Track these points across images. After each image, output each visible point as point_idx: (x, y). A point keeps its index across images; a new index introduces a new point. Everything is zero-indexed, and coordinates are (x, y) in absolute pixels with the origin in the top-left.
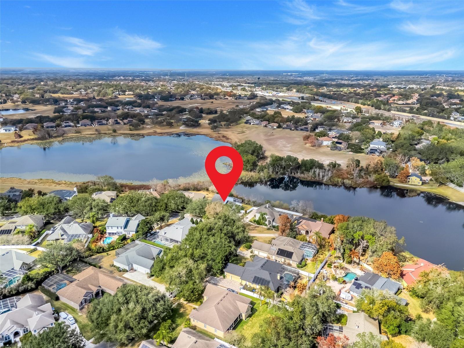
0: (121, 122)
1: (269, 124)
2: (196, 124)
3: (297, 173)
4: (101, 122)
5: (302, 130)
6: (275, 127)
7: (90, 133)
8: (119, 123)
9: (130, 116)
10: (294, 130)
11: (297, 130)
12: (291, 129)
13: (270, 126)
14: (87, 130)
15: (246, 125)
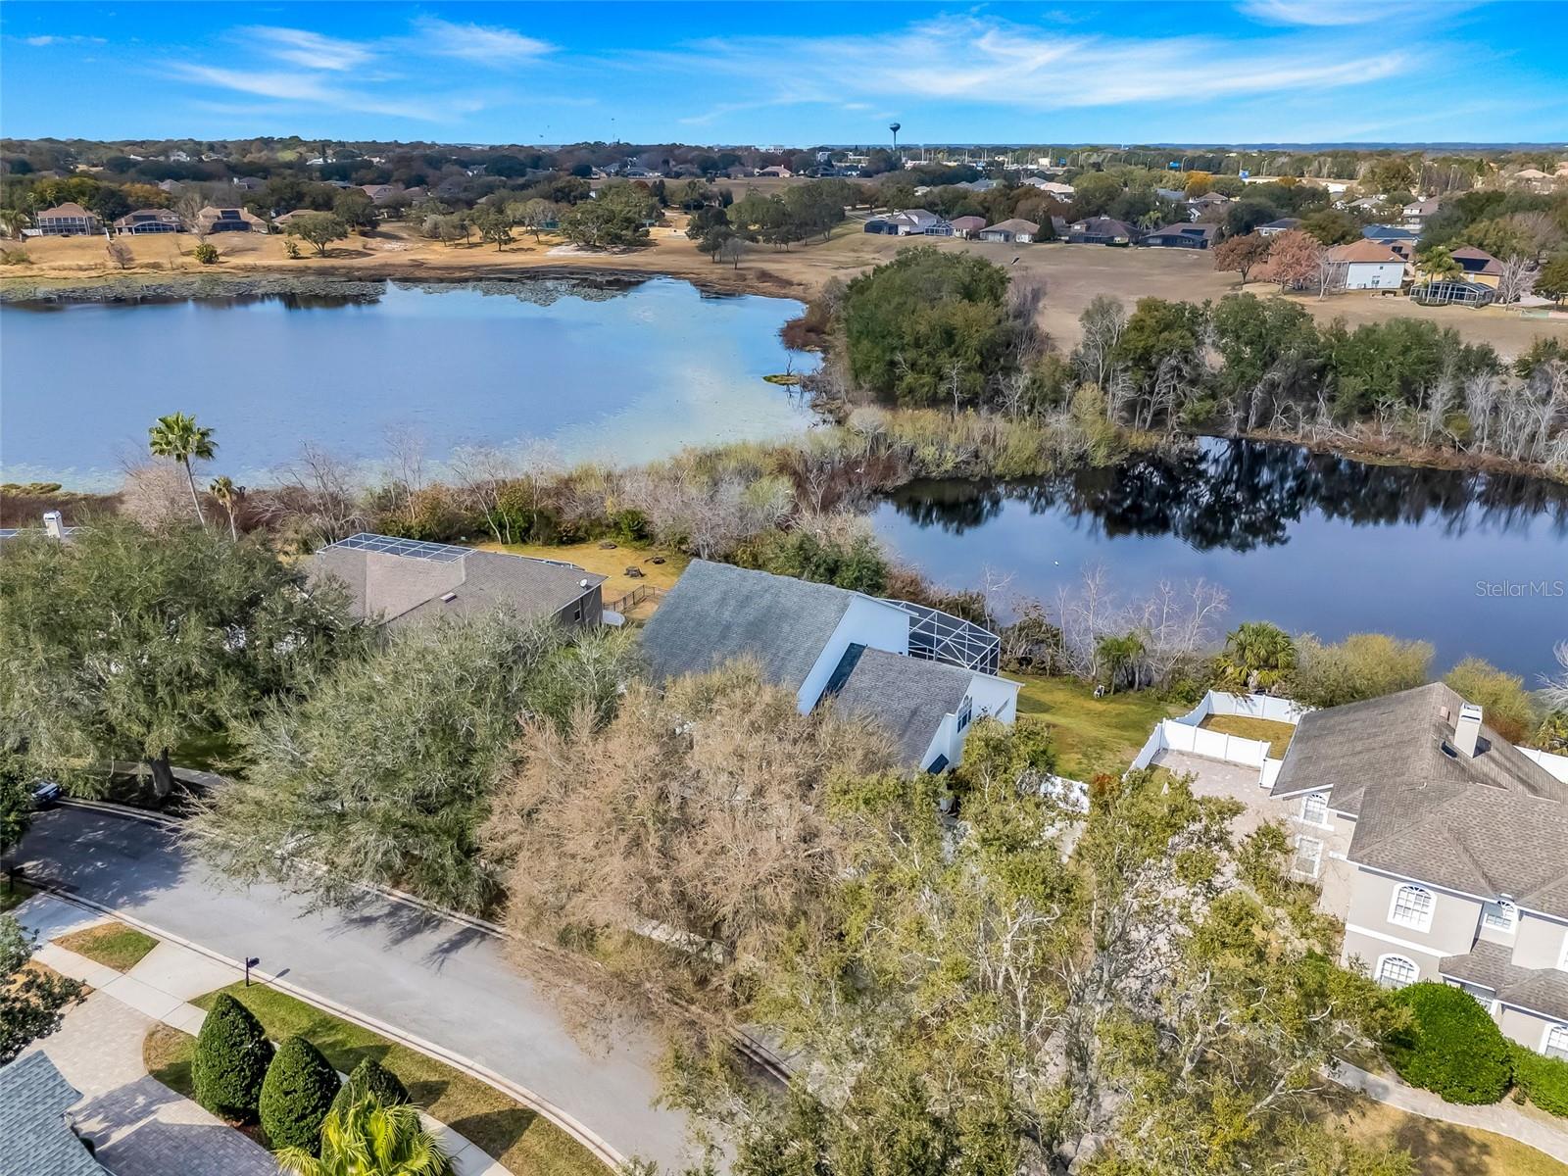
0: (254, 220)
1: (990, 223)
2: (629, 233)
3: (1312, 414)
4: (153, 218)
5: (1168, 241)
6: (1026, 238)
7: (73, 263)
8: (245, 227)
9: (308, 200)
10: (1125, 245)
11: (1144, 243)
12: (1110, 243)
13: (1000, 232)
14: (71, 252)
15: (871, 236)
